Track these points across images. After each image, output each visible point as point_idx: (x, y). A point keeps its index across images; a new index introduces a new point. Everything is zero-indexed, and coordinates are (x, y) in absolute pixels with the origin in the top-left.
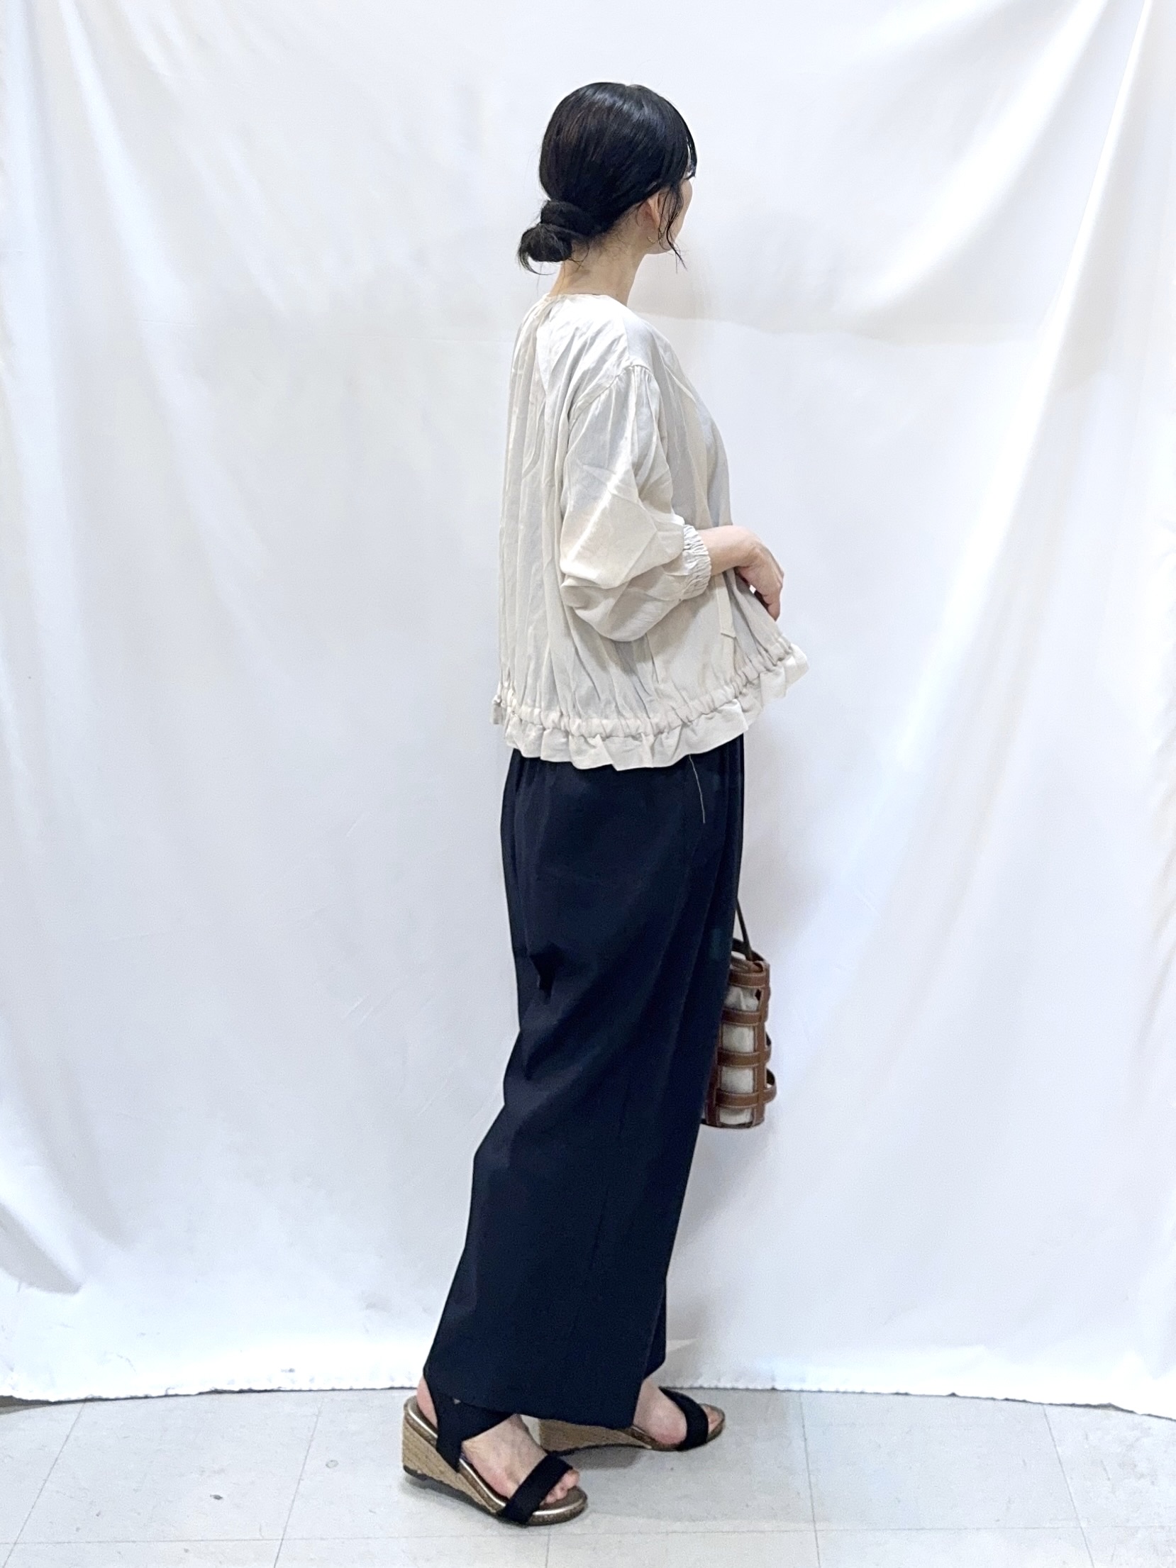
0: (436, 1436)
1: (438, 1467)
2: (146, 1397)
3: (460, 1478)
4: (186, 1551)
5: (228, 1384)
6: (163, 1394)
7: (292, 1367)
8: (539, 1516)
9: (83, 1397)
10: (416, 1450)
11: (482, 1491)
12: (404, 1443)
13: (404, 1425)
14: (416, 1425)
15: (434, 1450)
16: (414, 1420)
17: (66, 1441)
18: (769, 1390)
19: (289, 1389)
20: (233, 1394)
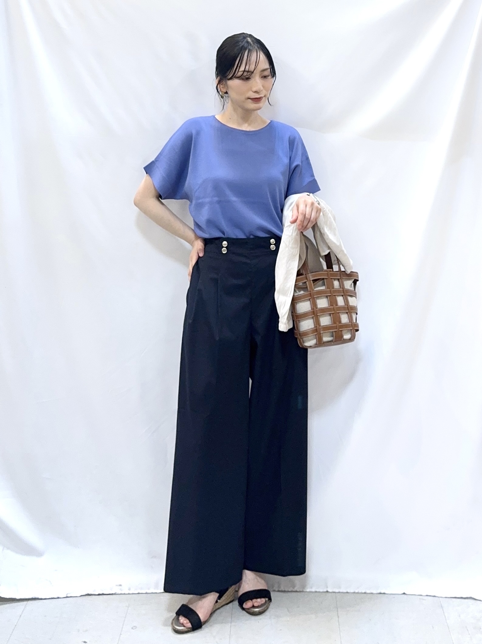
2: (58, 598)
6: (65, 596)
7: (121, 584)
17: (20, 617)
18: (325, 592)
19: (120, 593)
20: (96, 596)
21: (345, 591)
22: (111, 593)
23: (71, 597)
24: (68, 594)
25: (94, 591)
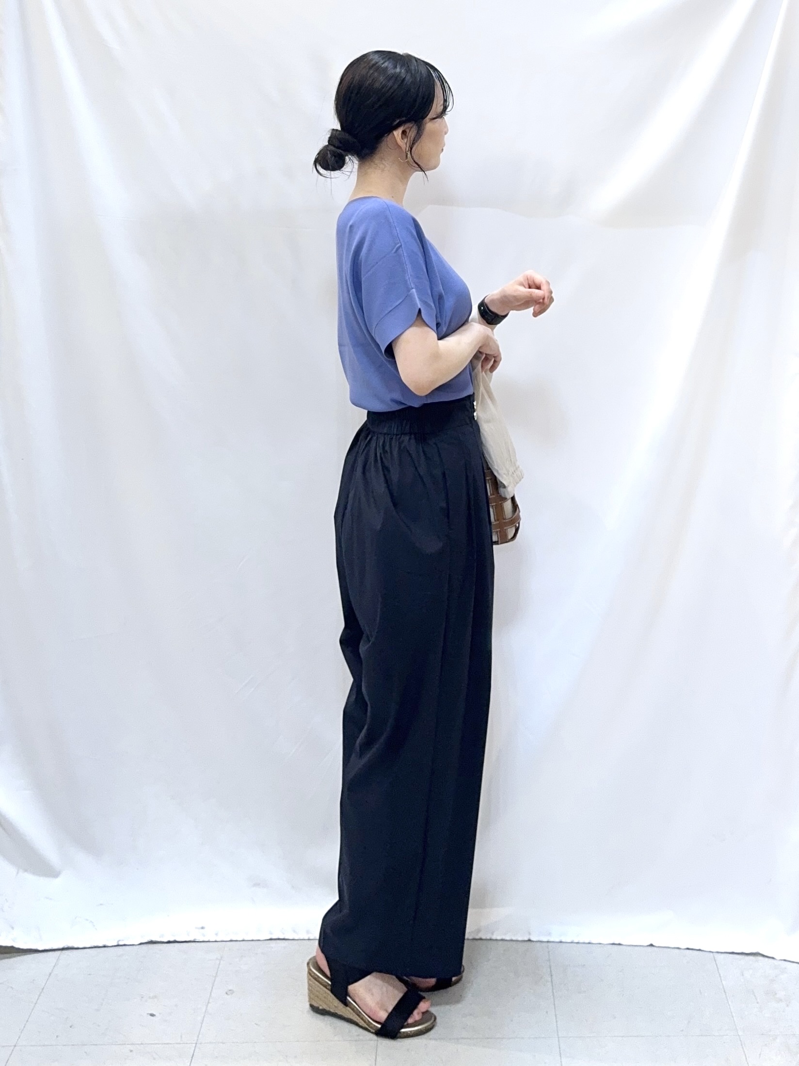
0: (330, 983)
1: (334, 1004)
2: (105, 946)
3: (348, 1011)
4: (131, 1051)
5: (160, 937)
6: (116, 944)
7: (203, 926)
8: (404, 1032)
9: (61, 946)
10: (318, 993)
11: (364, 1019)
12: (309, 989)
13: (308, 977)
14: (316, 977)
15: (329, 992)
16: (315, 973)
17: (49, 977)
18: (527, 941)
19: (201, 940)
20: (163, 944)
21: (558, 940)
22: (187, 940)
23: (125, 945)
24: (120, 941)
25: (162, 936)
